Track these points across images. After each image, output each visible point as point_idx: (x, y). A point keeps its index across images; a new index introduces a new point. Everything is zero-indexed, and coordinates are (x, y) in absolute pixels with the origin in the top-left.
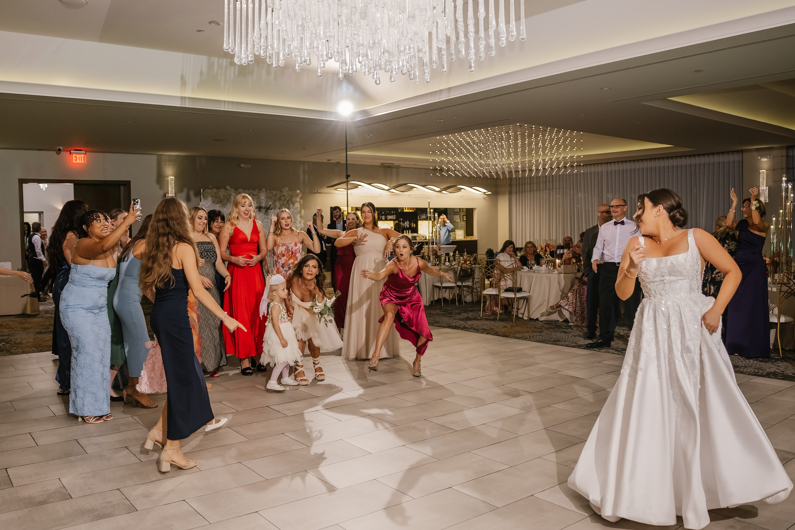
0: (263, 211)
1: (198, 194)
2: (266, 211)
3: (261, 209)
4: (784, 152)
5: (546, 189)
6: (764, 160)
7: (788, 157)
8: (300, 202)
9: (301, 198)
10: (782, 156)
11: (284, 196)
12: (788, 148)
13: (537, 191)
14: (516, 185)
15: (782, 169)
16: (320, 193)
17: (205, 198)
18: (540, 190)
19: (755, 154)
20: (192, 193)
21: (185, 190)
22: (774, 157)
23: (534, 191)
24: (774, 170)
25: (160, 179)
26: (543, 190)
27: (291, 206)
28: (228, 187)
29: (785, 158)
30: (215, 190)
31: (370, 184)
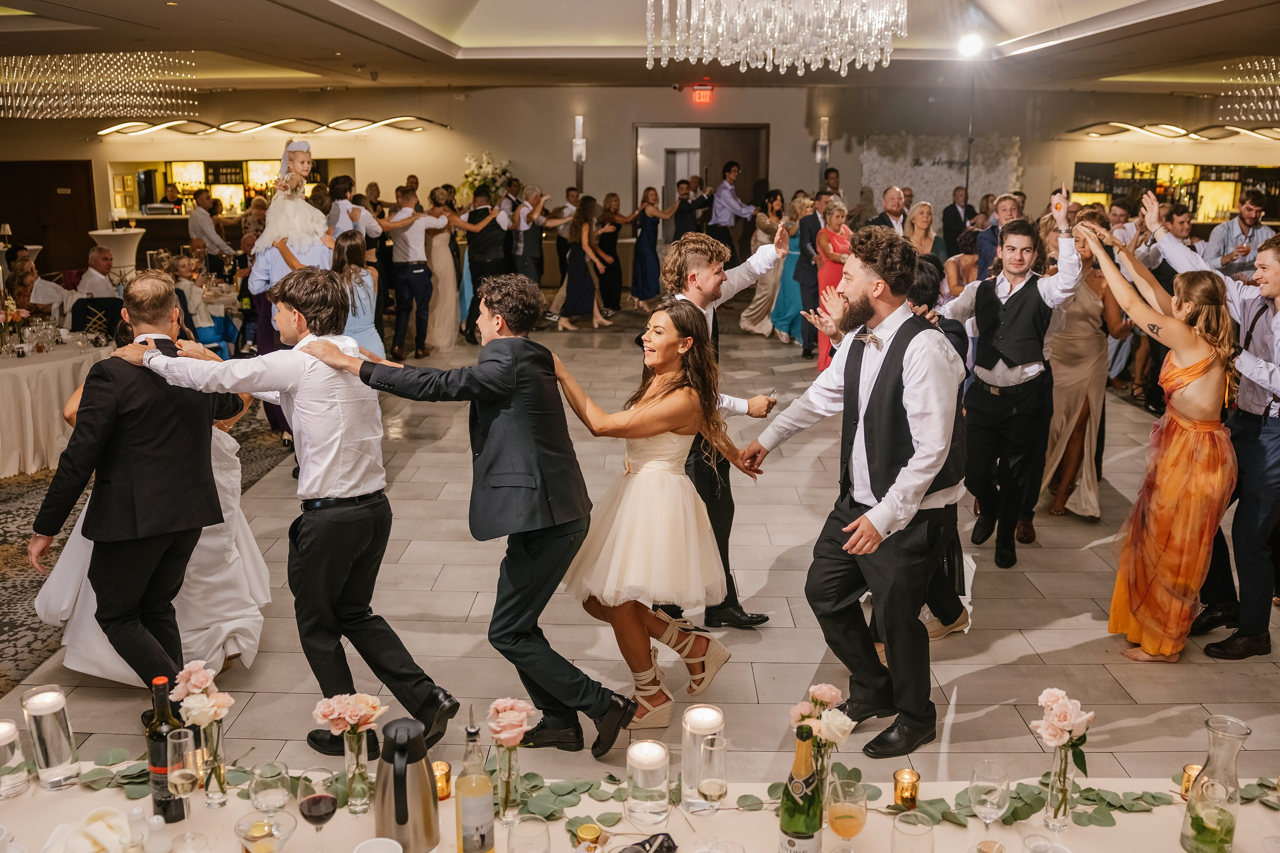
0: (956, 167)
1: (861, 143)
2: (960, 168)
3: (953, 166)
8: (1016, 155)
9: (1020, 149)
11: (991, 145)
16: (1059, 140)
17: (869, 148)
20: (854, 140)
21: (845, 137)
25: (811, 122)
27: (1003, 160)
28: (903, 133)
30: (883, 137)
31: (1142, 127)
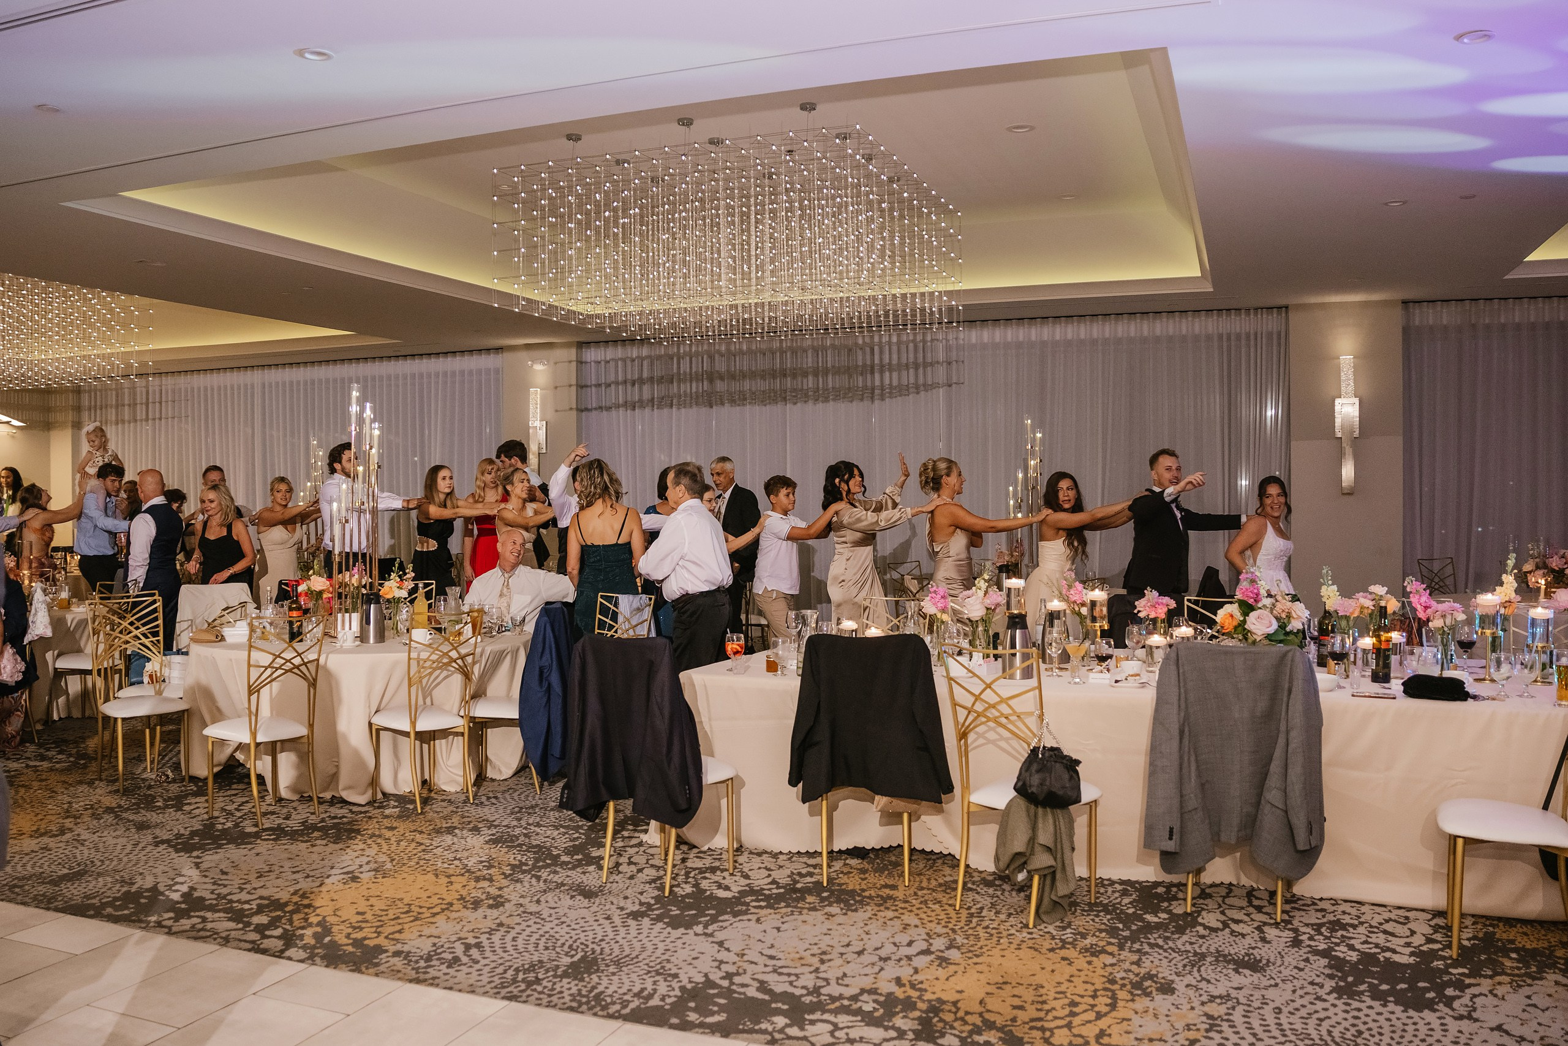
4: (572, 353)
5: (147, 419)
6: (538, 367)
7: (580, 362)
10: (570, 362)
12: (580, 345)
13: (129, 422)
14: (90, 409)
15: (570, 386)
18: (136, 421)
19: (523, 355)
22: (556, 363)
23: (123, 422)
24: (556, 388)
26: (141, 420)
29: (574, 364)
